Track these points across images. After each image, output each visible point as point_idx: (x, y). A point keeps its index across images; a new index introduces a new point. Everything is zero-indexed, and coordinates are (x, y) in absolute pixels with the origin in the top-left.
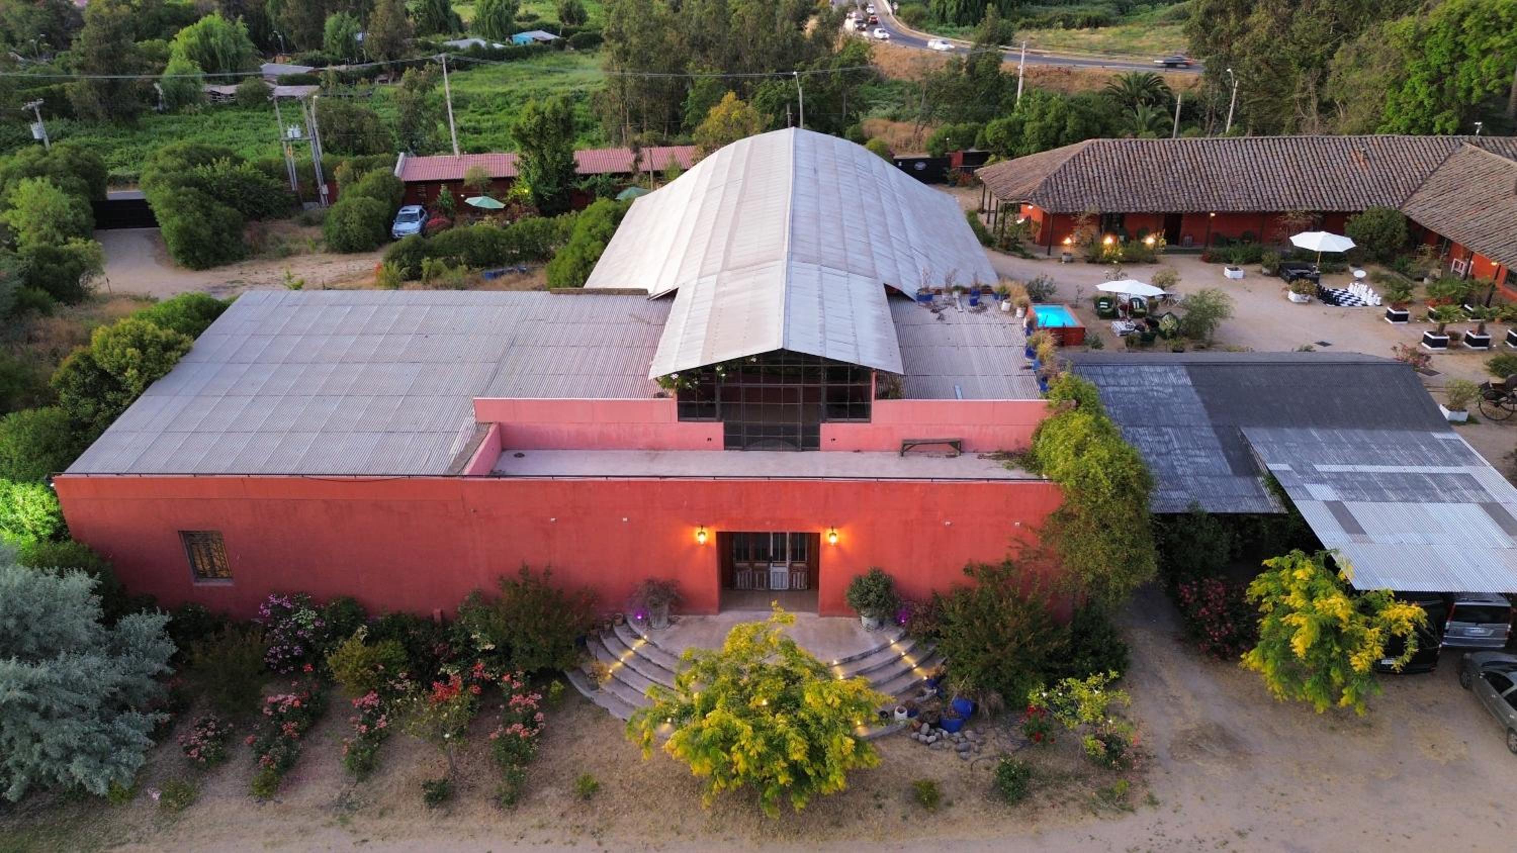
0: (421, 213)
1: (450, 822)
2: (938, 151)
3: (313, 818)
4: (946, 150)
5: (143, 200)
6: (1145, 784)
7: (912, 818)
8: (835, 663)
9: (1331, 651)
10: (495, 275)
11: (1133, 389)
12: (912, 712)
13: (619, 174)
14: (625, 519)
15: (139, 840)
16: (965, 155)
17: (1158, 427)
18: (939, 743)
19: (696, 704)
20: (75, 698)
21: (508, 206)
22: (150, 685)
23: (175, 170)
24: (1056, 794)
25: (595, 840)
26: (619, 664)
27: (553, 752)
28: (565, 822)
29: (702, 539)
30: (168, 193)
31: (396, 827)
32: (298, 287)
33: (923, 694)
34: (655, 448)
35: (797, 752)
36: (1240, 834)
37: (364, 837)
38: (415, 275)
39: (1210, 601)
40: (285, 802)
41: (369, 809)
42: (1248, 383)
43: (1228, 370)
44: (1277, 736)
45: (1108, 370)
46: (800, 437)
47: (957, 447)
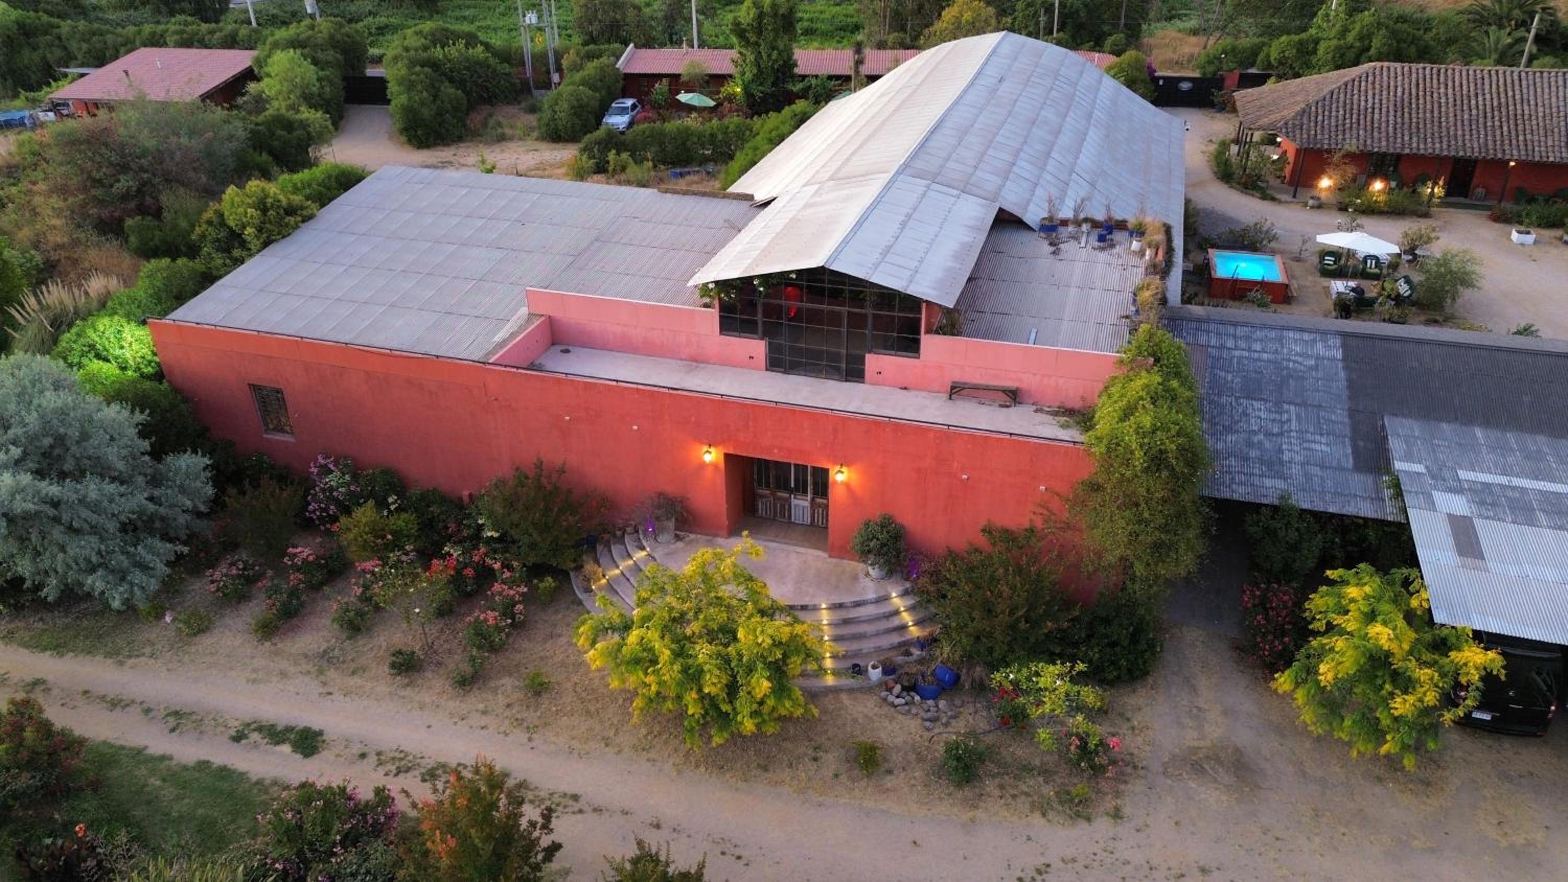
0: (634, 107)
1: (408, 692)
2: (1210, 69)
3: (296, 664)
4: (1221, 69)
5: (382, 78)
6: (1118, 794)
7: (844, 778)
8: (824, 606)
9: (1381, 687)
10: (682, 175)
11: (1265, 356)
12: (889, 669)
13: (838, 77)
14: (635, 428)
15: (152, 656)
16: (1241, 76)
17: (1278, 404)
18: (907, 708)
19: (635, 619)
20: (93, 518)
21: (719, 105)
22: (182, 519)
23: (416, 50)
24: (1010, 785)
25: (527, 735)
26: (617, 572)
27: (525, 644)
28: (508, 713)
29: (708, 458)
30: (404, 72)
31: (361, 687)
32: (490, 171)
33: (908, 654)
34: (697, 360)
35: (713, 684)
36: (1203, 871)
37: (331, 690)
38: (601, 169)
39: (1272, 608)
40: (279, 645)
41: (345, 666)
42: (1415, 364)
43: (1397, 347)
44: (1304, 774)
45: (1240, 331)
46: (844, 366)
47: (1014, 397)
